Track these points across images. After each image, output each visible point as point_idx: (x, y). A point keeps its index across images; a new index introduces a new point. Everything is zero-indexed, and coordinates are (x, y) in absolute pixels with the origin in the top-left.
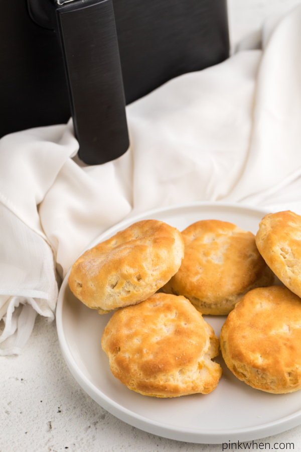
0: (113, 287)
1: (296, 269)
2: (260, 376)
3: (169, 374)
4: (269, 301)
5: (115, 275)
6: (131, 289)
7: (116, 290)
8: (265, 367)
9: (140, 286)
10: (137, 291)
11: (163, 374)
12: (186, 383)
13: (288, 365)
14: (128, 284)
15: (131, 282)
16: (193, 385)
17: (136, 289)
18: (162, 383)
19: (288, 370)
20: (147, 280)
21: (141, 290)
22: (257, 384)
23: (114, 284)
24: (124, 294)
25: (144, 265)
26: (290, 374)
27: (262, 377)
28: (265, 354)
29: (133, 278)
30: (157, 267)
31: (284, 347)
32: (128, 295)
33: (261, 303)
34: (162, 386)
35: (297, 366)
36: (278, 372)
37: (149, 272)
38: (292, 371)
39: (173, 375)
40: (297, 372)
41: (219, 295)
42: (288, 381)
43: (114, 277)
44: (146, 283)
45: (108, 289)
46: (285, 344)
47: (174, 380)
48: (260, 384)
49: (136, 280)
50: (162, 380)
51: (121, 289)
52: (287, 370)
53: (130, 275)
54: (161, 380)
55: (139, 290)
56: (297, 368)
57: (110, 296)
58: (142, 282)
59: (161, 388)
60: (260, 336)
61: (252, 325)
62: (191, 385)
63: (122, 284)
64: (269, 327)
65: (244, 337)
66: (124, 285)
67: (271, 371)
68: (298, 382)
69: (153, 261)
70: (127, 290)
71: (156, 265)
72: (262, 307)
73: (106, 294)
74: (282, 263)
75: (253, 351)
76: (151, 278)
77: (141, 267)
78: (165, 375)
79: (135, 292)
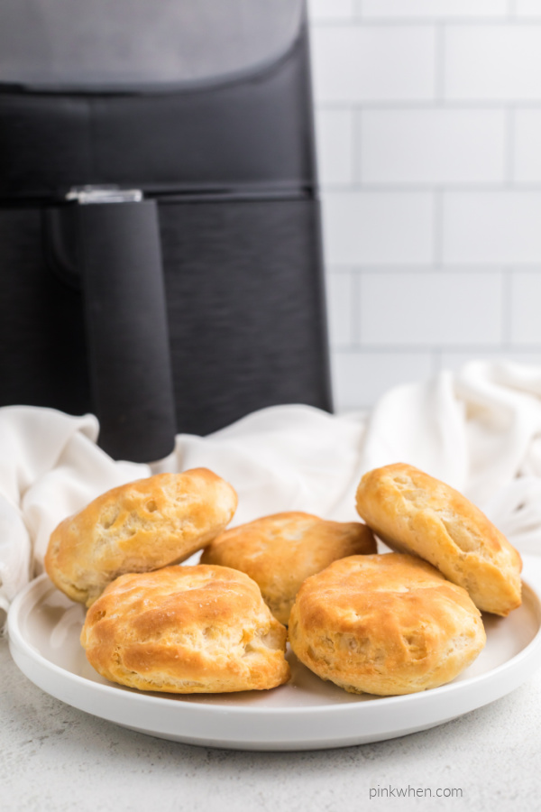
0: (107, 526)
1: (420, 501)
2: (355, 650)
3: (185, 629)
4: (376, 562)
5: (113, 505)
6: (137, 527)
7: (112, 529)
9: (153, 521)
10: (146, 530)
11: (173, 629)
12: (216, 653)
13: (406, 623)
14: (132, 520)
15: (139, 513)
16: (229, 661)
17: (146, 527)
18: (169, 644)
19: (408, 631)
20: (165, 510)
21: (155, 529)
22: (349, 667)
23: (110, 520)
24: (125, 537)
25: (163, 489)
26: (410, 640)
27: (359, 652)
28: (363, 609)
29: (142, 506)
30: (184, 496)
31: (399, 600)
32: (131, 538)
33: (361, 565)
34: (169, 650)
35: (424, 624)
36: (389, 634)
37: (172, 501)
38: (415, 632)
39: (192, 634)
40: (423, 634)
41: (292, 577)
42: (407, 651)
43: (111, 508)
44: (164, 516)
45: (99, 530)
46: (401, 597)
47: (193, 644)
48: (355, 665)
49: (146, 511)
50: (170, 640)
51: (121, 528)
52: (403, 630)
53: (138, 502)
54: (168, 640)
55: (151, 529)
56: (423, 628)
57: (102, 541)
58: (156, 514)
59: (168, 653)
62: (226, 660)
63: (122, 518)
64: (373, 585)
66: (126, 519)
67: (375, 630)
68: (426, 655)
69: (178, 484)
70: (130, 527)
71: (183, 491)
73: (96, 538)
74: (396, 494)
75: (343, 606)
76: (173, 510)
77: (158, 492)
78: (175, 632)
79: (143, 531)
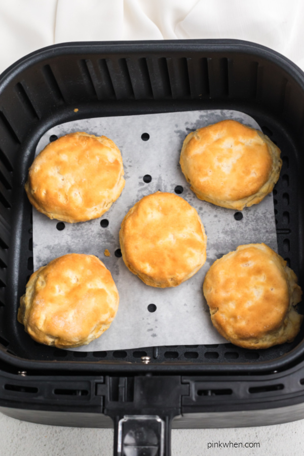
4: (159, 211)
8: (152, 276)
18: (252, 344)
28: (153, 264)
31: (168, 258)
33: (152, 213)
38: (174, 277)
46: (169, 256)
52: (170, 276)
54: (252, 342)
60: (150, 246)
61: (144, 235)
64: (157, 237)
65: (136, 247)
68: (178, 284)
72: (152, 216)
75: (143, 261)
